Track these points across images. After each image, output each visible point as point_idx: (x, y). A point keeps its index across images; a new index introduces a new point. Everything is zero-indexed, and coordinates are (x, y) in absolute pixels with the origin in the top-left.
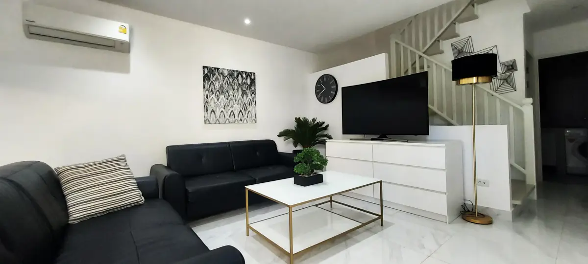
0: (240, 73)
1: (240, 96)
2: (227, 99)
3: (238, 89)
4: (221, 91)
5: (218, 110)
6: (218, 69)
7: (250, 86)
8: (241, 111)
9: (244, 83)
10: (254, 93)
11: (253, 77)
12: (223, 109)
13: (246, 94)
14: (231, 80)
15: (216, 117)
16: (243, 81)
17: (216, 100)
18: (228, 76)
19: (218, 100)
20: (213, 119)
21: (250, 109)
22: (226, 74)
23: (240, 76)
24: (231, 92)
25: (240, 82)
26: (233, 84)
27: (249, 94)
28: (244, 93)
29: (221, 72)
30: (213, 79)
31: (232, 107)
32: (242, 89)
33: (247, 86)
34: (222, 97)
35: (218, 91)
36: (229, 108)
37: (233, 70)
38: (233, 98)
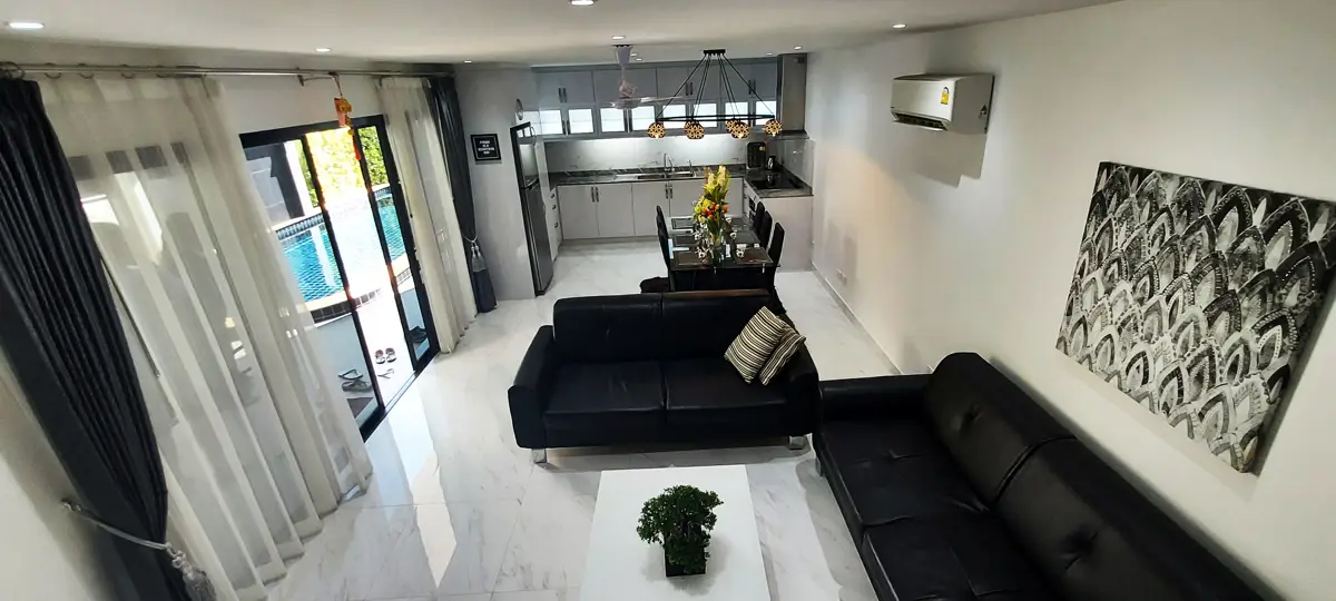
0: (1238, 199)
1: (1199, 312)
2: (1141, 301)
3: (1197, 277)
4: (1130, 263)
5: (1097, 325)
6: (1143, 175)
7: (1274, 279)
8: (1176, 373)
9: (1245, 255)
11: (1318, 234)
12: (1112, 330)
13: (1234, 310)
14: (1180, 229)
15: (1085, 346)
16: (1243, 246)
17: (1101, 290)
18: (1174, 211)
19: (1108, 292)
20: (1076, 348)
22: (1168, 202)
23: (1233, 215)
24: (1164, 281)
25: (1223, 245)
28: (1224, 302)
29: (1149, 188)
30: (1115, 211)
31: (1148, 338)
32: (1219, 283)
33: (1252, 275)
34: (1124, 286)
35: (1118, 260)
36: (1136, 338)
37: (1210, 184)
38: (1166, 308)
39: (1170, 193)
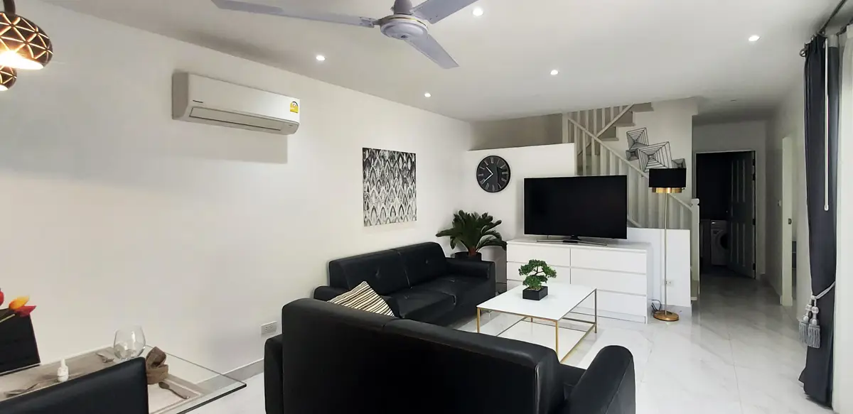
0: (401, 155)
1: (401, 186)
2: (388, 191)
3: (398, 178)
4: (383, 181)
5: (379, 207)
6: (379, 150)
7: (411, 171)
8: (401, 206)
9: (405, 168)
10: (414, 181)
11: (413, 160)
12: (383, 205)
13: (406, 182)
14: (392, 165)
15: (377, 216)
16: (404, 166)
17: (377, 193)
18: (389, 160)
19: (379, 193)
20: (374, 220)
21: (410, 203)
22: (387, 158)
23: (400, 158)
24: (391, 181)
25: (401, 168)
26: (394, 171)
27: (410, 183)
28: (405, 181)
29: (381, 155)
30: (374, 165)
31: (393, 201)
32: (403, 176)
33: (407, 172)
34: (383, 188)
35: (379, 181)
36: (390, 203)
37: (394, 152)
38: (394, 189)
39: (387, 155)
